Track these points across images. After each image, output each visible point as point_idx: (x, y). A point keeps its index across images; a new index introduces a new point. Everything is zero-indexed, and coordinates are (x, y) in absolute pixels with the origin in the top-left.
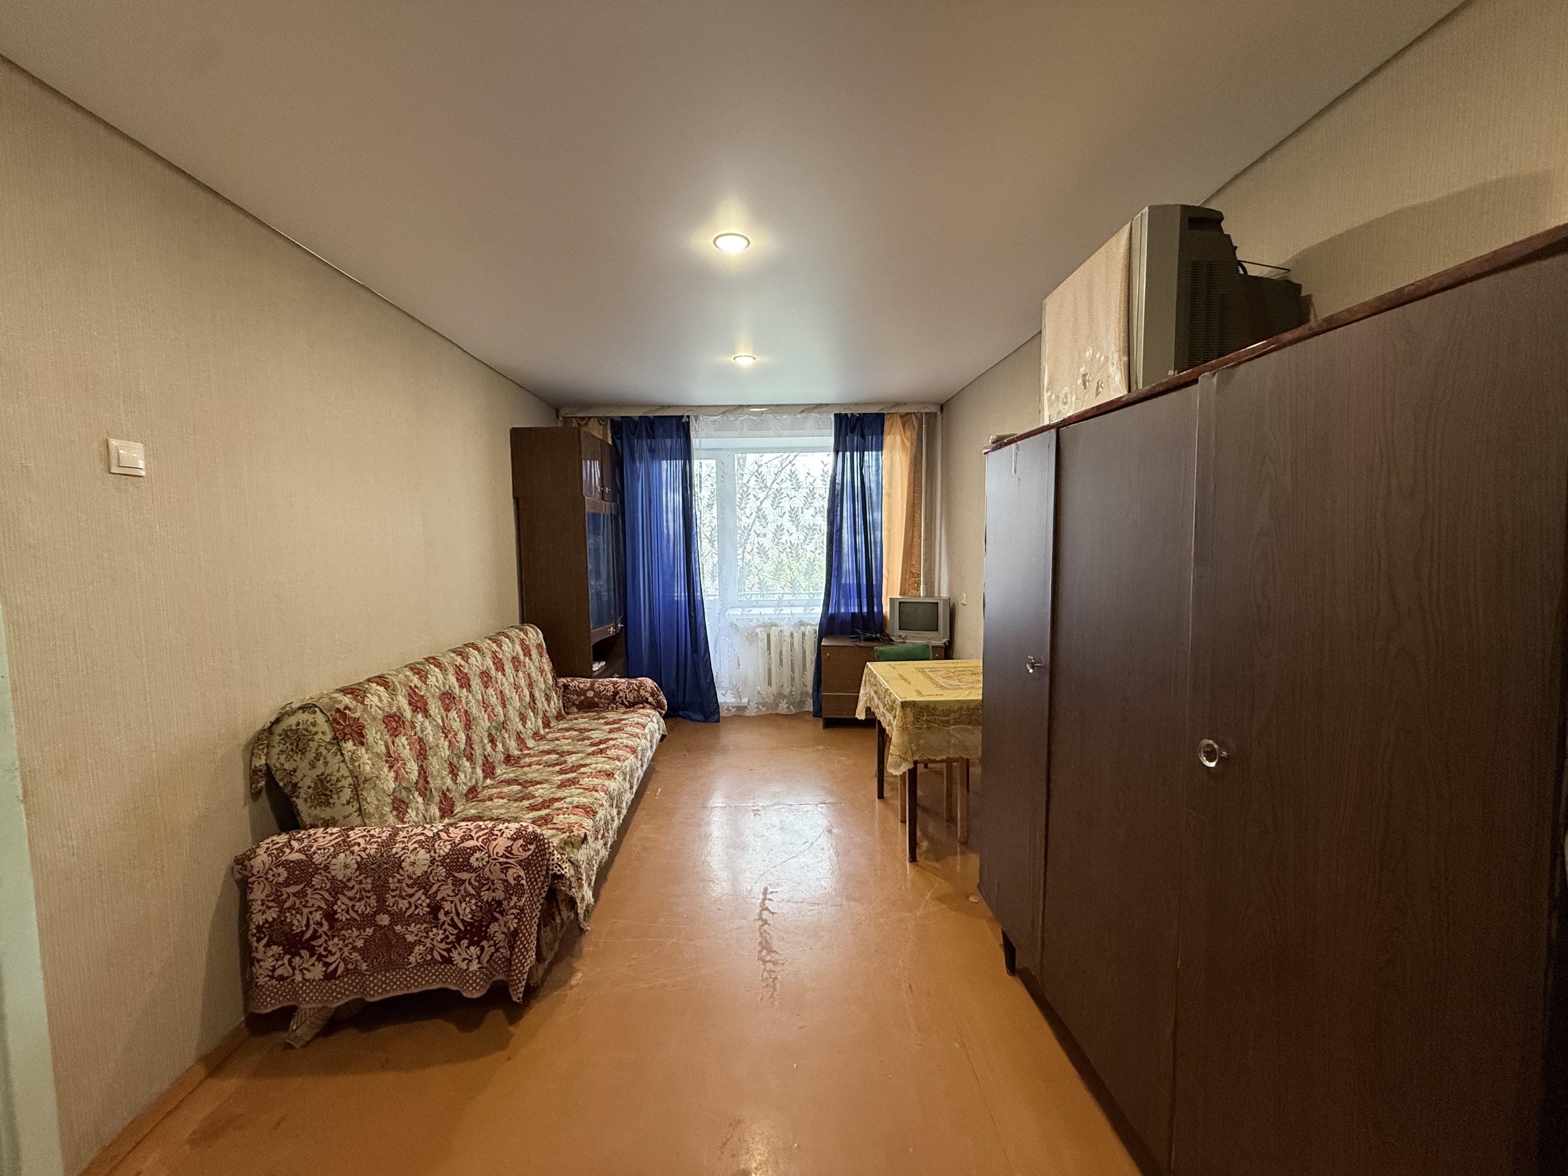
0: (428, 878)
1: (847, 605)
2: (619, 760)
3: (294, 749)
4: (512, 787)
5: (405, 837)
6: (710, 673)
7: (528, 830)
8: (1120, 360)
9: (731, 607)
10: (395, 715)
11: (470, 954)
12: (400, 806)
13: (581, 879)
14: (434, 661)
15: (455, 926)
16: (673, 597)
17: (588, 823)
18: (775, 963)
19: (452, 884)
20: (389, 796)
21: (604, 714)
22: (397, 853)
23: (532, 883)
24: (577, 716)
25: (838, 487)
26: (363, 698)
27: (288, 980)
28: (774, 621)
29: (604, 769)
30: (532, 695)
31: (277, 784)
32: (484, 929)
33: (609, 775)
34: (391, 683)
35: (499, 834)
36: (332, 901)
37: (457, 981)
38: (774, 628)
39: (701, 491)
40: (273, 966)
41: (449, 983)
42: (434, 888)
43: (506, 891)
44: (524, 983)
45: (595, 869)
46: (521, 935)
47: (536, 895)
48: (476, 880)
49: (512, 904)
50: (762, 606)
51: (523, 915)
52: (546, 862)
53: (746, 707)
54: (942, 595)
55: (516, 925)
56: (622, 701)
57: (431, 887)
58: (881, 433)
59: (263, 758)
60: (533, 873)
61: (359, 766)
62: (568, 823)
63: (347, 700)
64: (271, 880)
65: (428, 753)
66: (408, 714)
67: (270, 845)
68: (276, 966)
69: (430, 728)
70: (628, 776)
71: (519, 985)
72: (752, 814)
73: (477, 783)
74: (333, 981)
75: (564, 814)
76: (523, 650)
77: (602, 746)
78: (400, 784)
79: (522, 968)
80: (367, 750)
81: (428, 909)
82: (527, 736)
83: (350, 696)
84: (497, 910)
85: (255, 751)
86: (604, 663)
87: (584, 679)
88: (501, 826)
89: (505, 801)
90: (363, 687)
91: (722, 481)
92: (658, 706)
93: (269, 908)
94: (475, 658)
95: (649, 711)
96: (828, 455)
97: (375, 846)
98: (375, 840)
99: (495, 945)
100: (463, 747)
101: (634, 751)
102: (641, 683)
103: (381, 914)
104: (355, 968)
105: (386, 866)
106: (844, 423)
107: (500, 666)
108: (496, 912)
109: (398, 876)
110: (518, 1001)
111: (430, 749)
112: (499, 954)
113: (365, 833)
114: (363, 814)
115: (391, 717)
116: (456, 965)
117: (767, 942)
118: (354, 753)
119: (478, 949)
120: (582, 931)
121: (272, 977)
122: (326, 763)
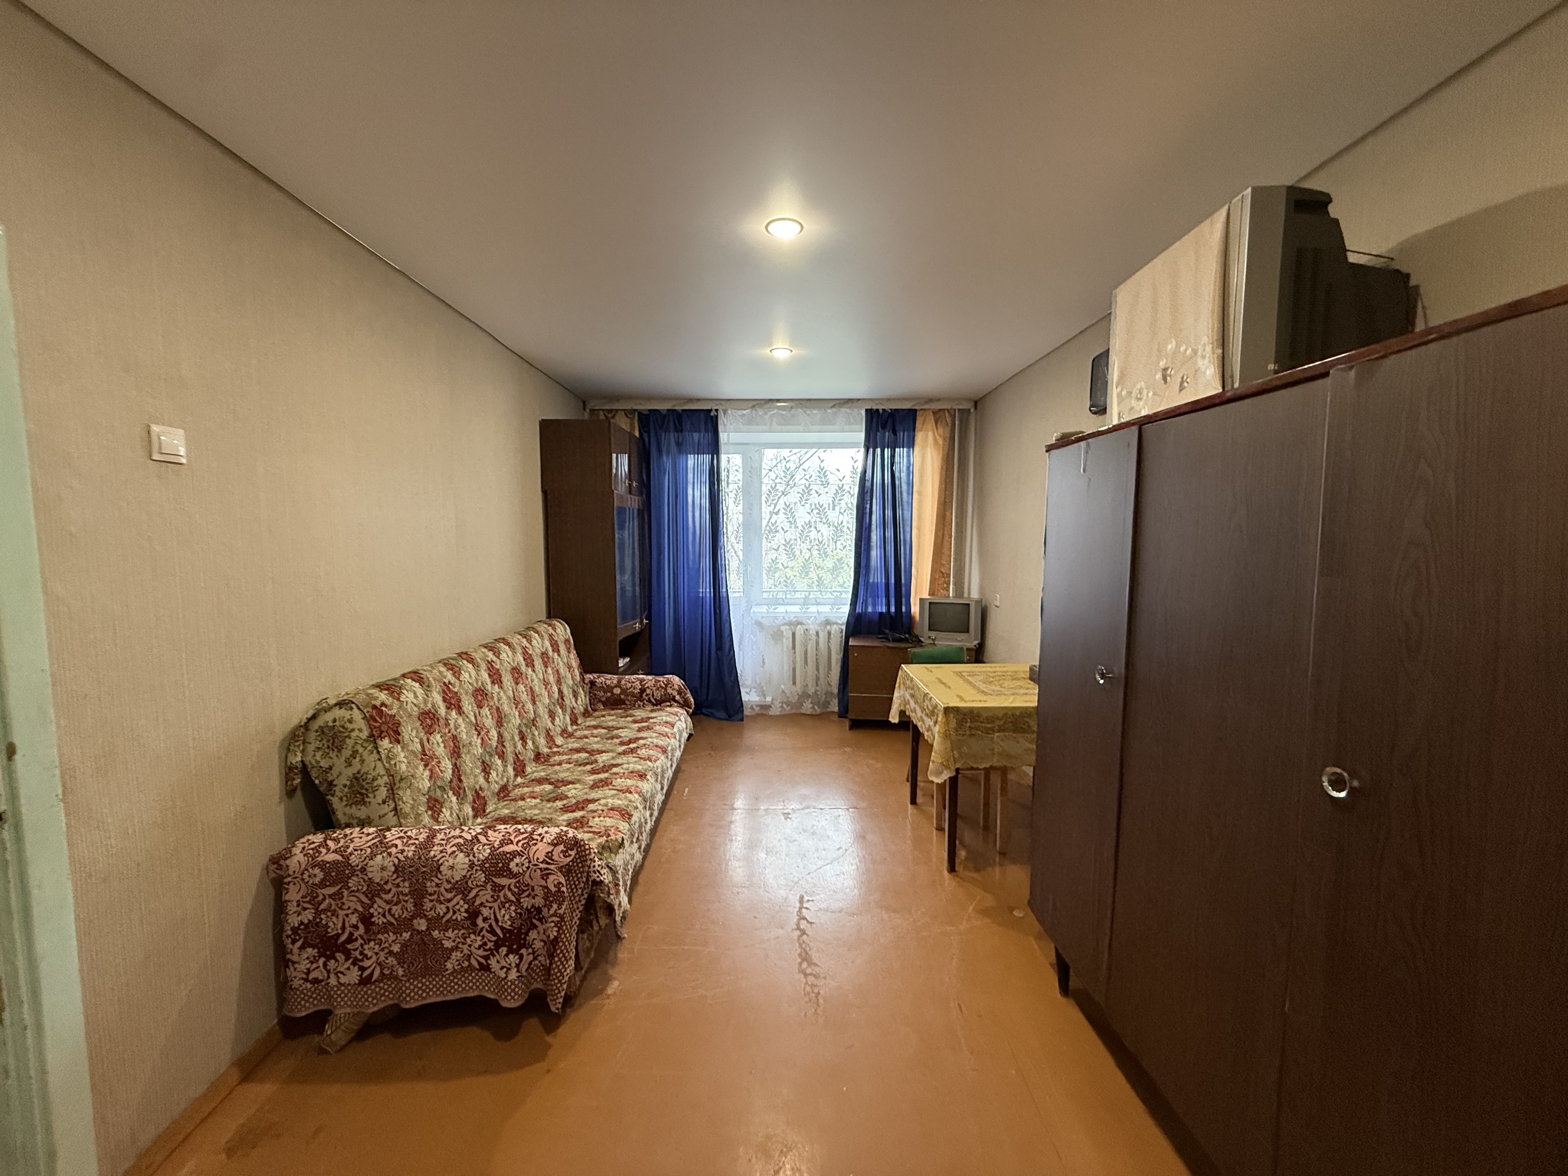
0: (467, 882)
1: (874, 605)
2: (651, 761)
3: (331, 746)
4: (543, 786)
5: (443, 840)
6: (734, 671)
7: (569, 836)
8: (1213, 353)
9: (756, 605)
10: (430, 712)
11: (509, 962)
12: (435, 806)
13: (618, 885)
14: (465, 655)
15: (492, 931)
16: (699, 592)
17: (624, 826)
18: (816, 976)
19: (492, 889)
20: (424, 795)
21: (631, 711)
22: (435, 856)
23: (572, 890)
24: (604, 713)
25: (868, 484)
26: (399, 694)
27: (323, 983)
28: (800, 620)
29: (636, 769)
30: (560, 692)
31: (313, 782)
32: (523, 936)
33: (642, 776)
34: (426, 680)
35: (539, 839)
36: (368, 904)
37: (494, 989)
38: (799, 626)
39: (728, 486)
40: (308, 969)
41: (487, 991)
42: (472, 895)
43: (546, 898)
44: (563, 994)
45: (630, 873)
46: (561, 944)
47: (576, 903)
48: (515, 887)
49: (552, 912)
50: (788, 604)
51: (563, 923)
52: (587, 869)
53: (770, 706)
54: (972, 596)
55: (555, 934)
56: (649, 698)
57: (469, 892)
58: (912, 429)
59: (299, 754)
60: (573, 880)
61: (395, 764)
62: (604, 827)
63: (383, 696)
64: (306, 881)
65: (461, 751)
66: (442, 711)
67: (306, 845)
68: (311, 969)
69: (463, 726)
70: (659, 777)
71: (559, 995)
72: (782, 817)
73: (508, 781)
74: (368, 986)
75: (599, 817)
76: (552, 646)
77: (632, 746)
78: (435, 782)
79: (561, 978)
80: (403, 748)
81: (466, 915)
82: (556, 734)
83: (386, 692)
84: (537, 917)
85: (291, 748)
86: (629, 659)
87: (610, 676)
88: (540, 831)
89: (538, 801)
90: (399, 683)
91: (750, 476)
92: (685, 705)
93: (305, 909)
94: (506, 653)
95: (676, 709)
96: (858, 452)
97: (413, 848)
98: (413, 841)
99: (534, 953)
100: (495, 744)
101: (664, 751)
102: (668, 680)
103: (418, 918)
104: (391, 973)
105: (424, 869)
106: (874, 420)
107: (529, 661)
108: (535, 918)
109: (436, 880)
110: (557, 1011)
111: (463, 746)
112: (537, 962)
113: (402, 834)
114: (399, 814)
115: (427, 714)
116: (494, 972)
117: (807, 953)
118: (389, 751)
119: (517, 957)
120: (619, 938)
121: (306, 980)
122: (362, 761)
